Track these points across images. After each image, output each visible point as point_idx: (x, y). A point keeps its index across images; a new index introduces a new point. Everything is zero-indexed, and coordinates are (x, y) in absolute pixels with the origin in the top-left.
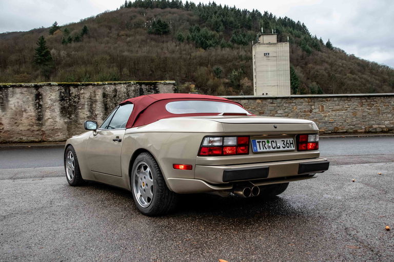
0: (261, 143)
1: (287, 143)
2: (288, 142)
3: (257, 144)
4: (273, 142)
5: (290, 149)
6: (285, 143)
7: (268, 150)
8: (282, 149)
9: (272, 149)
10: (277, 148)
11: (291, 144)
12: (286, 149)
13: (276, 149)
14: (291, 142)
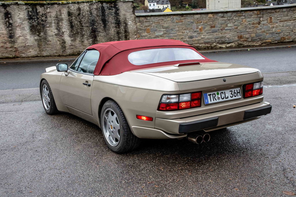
0: (211, 96)
1: (234, 93)
2: (236, 92)
3: (209, 97)
4: (222, 94)
5: (237, 97)
6: (233, 93)
7: (218, 101)
8: (230, 98)
9: (221, 100)
10: (226, 98)
11: (238, 93)
12: (234, 98)
13: (225, 100)
14: (238, 91)
